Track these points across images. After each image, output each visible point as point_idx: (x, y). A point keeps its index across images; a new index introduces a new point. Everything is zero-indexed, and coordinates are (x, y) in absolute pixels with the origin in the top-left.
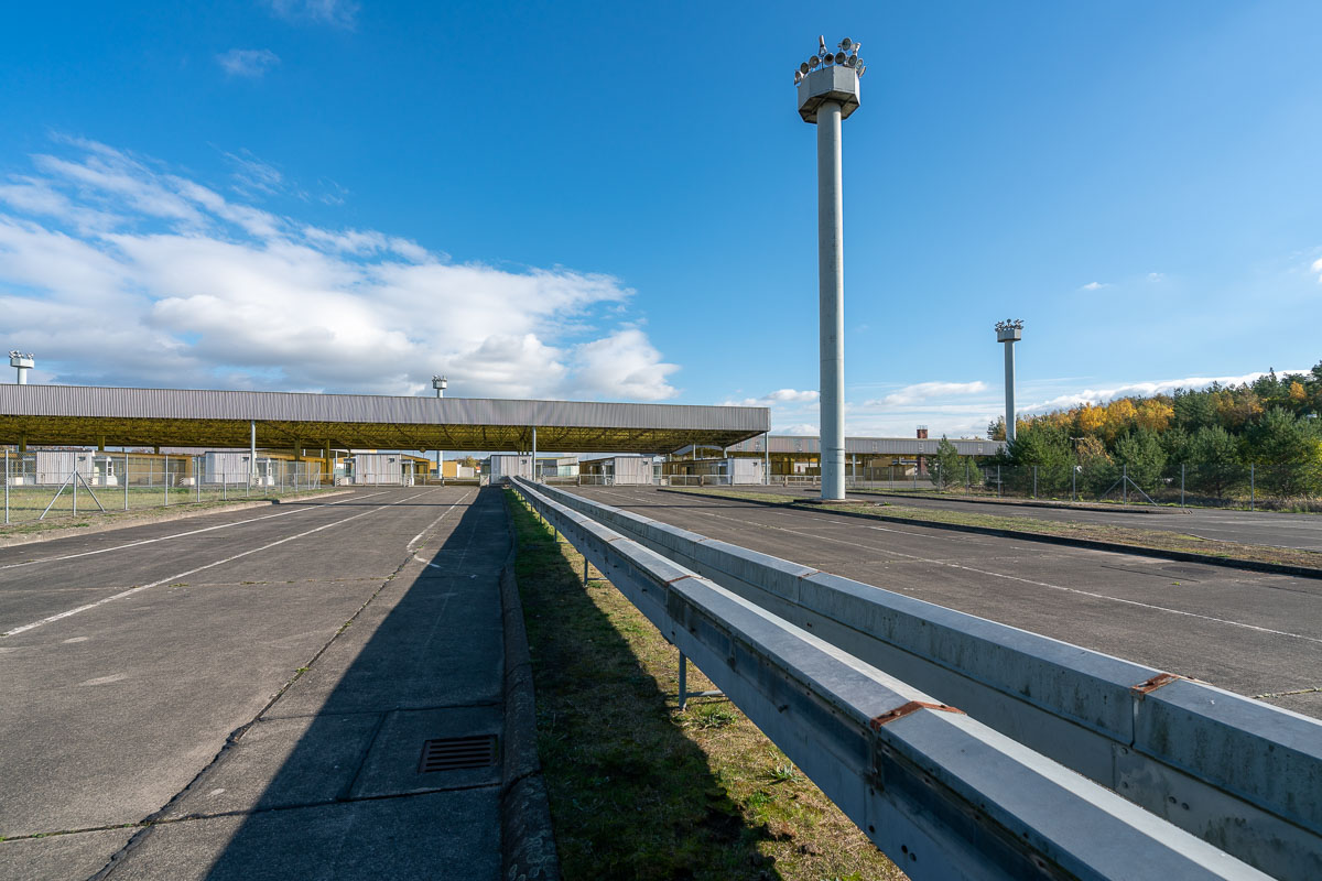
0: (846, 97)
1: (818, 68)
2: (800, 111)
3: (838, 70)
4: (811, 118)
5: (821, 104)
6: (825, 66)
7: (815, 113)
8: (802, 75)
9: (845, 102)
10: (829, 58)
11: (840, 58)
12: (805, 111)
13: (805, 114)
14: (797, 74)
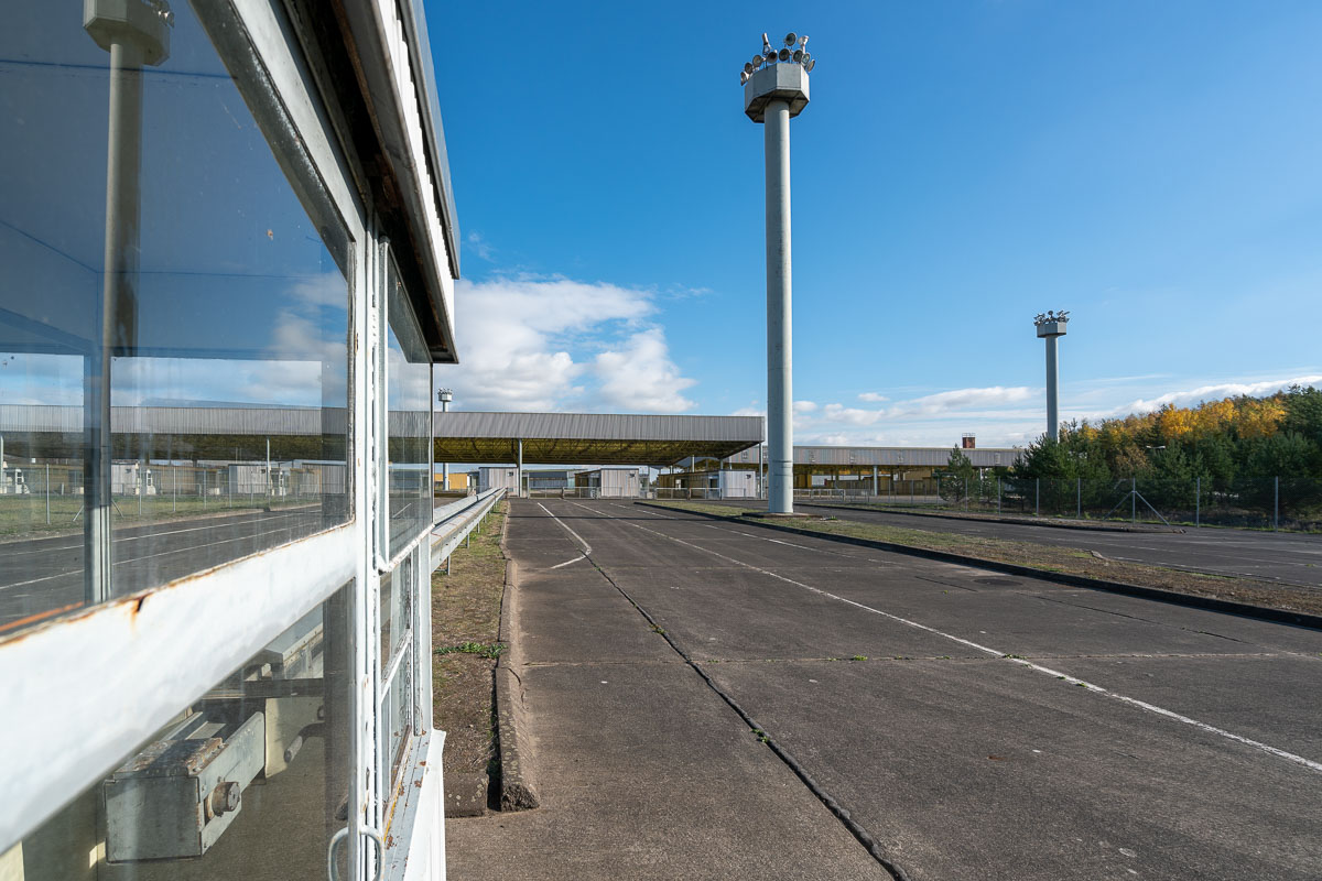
0: (793, 95)
1: (762, 67)
2: (746, 112)
3: (781, 67)
4: (759, 118)
5: (767, 103)
6: (769, 64)
7: (763, 113)
8: (747, 75)
9: (793, 99)
10: (772, 56)
11: (784, 55)
12: (753, 112)
13: (754, 115)
14: (743, 75)
